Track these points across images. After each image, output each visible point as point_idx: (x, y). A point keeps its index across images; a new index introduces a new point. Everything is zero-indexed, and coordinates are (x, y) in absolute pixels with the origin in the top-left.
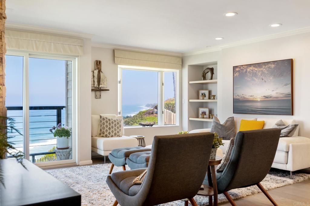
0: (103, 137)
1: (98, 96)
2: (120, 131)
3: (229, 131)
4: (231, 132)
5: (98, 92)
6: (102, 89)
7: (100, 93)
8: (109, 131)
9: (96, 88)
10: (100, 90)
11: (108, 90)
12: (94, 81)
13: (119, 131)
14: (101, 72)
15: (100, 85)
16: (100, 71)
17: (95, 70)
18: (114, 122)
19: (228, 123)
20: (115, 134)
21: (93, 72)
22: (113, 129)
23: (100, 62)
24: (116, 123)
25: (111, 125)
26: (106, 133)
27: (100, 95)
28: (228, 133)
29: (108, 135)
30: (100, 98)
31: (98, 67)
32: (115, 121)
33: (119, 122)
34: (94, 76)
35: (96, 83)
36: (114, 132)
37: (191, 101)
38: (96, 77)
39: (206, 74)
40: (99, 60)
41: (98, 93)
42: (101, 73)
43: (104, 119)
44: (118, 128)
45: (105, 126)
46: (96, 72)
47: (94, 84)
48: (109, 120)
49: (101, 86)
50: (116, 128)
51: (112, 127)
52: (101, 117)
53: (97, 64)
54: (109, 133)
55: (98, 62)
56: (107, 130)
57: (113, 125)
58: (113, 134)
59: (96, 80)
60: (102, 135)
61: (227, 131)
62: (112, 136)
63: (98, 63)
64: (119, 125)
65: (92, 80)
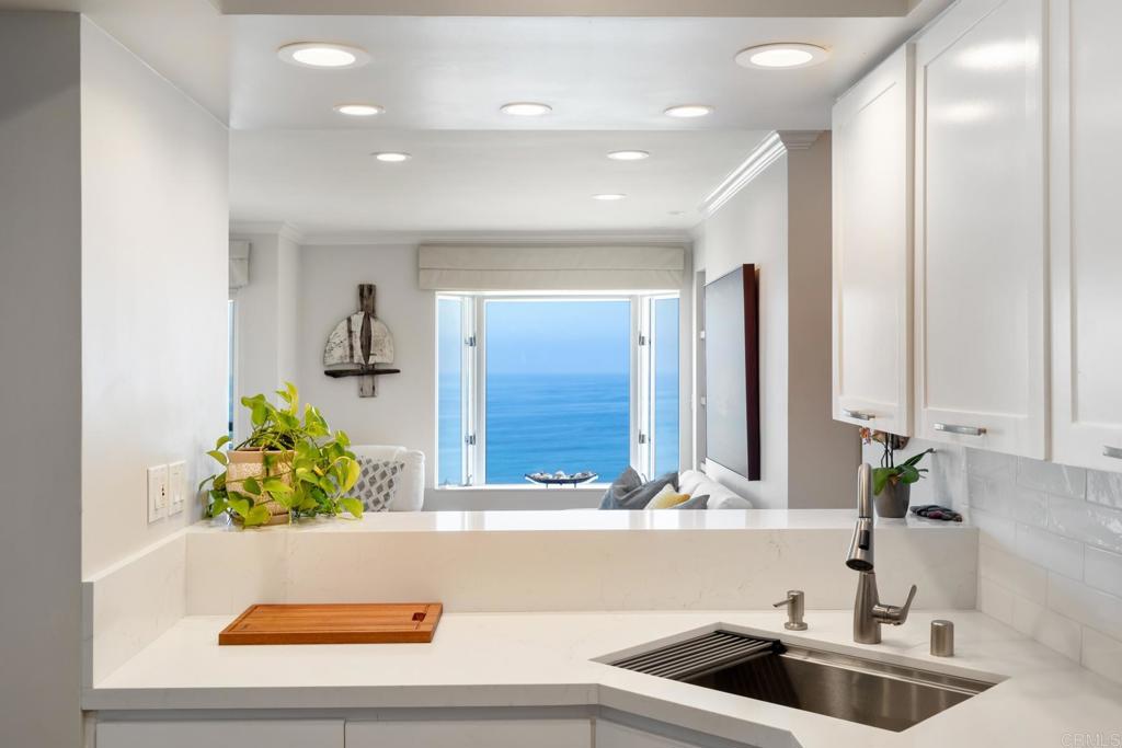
1: (368, 389)
2: (386, 500)
5: (365, 377)
6: (376, 367)
7: (373, 382)
9: (360, 368)
10: (372, 371)
11: (398, 371)
12: (351, 347)
13: (382, 498)
14: (375, 317)
15: (371, 357)
16: (369, 315)
17: (356, 313)
18: (371, 470)
21: (349, 320)
23: (371, 289)
24: (377, 474)
27: (374, 388)
30: (373, 396)
31: (365, 302)
32: (376, 468)
33: (389, 472)
34: (350, 332)
35: (358, 352)
38: (358, 334)
40: (367, 281)
41: (367, 380)
42: (371, 319)
44: (380, 489)
46: (358, 320)
47: (352, 356)
49: (372, 360)
50: (374, 489)
53: (362, 295)
55: (366, 289)
59: (357, 344)
63: (366, 293)
64: (387, 479)
65: (347, 343)
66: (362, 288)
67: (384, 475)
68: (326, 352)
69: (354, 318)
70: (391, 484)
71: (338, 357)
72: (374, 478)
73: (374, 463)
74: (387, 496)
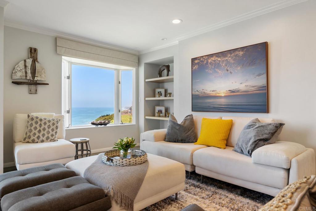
0: (28, 142)
1: (33, 91)
2: (56, 134)
3: (189, 132)
4: (191, 133)
5: (32, 85)
6: (38, 82)
7: (36, 88)
8: (37, 134)
9: (30, 81)
10: (36, 84)
11: (48, 84)
12: (26, 73)
13: (54, 134)
14: (37, 61)
15: (35, 77)
16: (35, 60)
17: (29, 58)
18: (47, 122)
19: (187, 122)
20: (48, 138)
21: (25, 61)
22: (45, 132)
23: (35, 50)
24: (51, 124)
25: (43, 126)
26: (32, 138)
27: (36, 90)
28: (188, 134)
29: (36, 140)
30: (36, 93)
31: (32, 55)
32: (49, 121)
33: (56, 123)
34: (25, 66)
35: (29, 75)
36: (46, 135)
37: (147, 99)
38: (30, 67)
39: (162, 71)
40: (33, 46)
41: (33, 87)
42: (36, 63)
43: (32, 119)
44: (53, 130)
45: (32, 128)
47: (26, 76)
48: (41, 120)
49: (36, 79)
50: (50, 130)
51: (44, 129)
52: (29, 116)
53: (31, 51)
54: (38, 138)
55: (33, 49)
56: (35, 134)
57: (46, 127)
58: (44, 139)
59: (29, 72)
60: (27, 140)
61: (186, 132)
62: (42, 141)
63: (33, 51)
64: (55, 126)
65: (24, 70)
66: (31, 49)
67: (53, 124)
68: (13, 72)
69: (28, 61)
70: (57, 127)
71: (19, 76)
72: (49, 125)
73: (48, 119)
74: (56, 132)
